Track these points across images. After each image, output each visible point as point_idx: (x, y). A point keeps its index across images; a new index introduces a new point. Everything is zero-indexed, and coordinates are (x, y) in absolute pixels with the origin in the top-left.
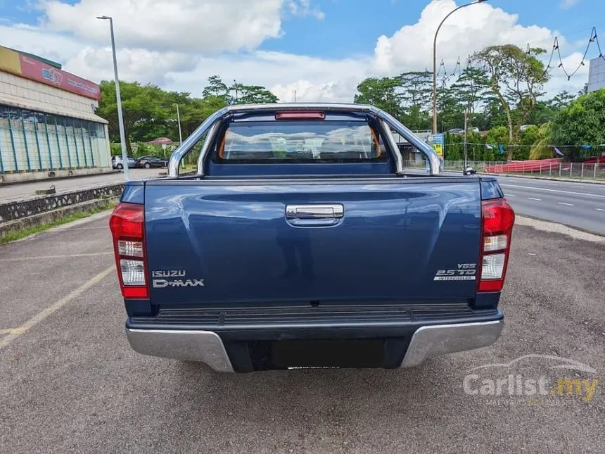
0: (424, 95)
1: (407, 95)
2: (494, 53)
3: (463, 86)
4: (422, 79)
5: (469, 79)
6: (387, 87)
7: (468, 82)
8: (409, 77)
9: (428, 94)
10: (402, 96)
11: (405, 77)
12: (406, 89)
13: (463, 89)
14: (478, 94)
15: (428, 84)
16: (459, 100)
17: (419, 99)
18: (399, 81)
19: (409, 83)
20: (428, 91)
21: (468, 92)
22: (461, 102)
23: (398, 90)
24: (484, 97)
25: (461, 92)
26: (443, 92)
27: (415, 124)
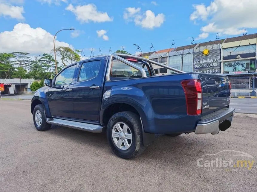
0: (25, 63)
1: (17, 62)
2: (62, 49)
3: (44, 61)
4: (24, 55)
5: (46, 58)
6: (5, 57)
7: (46, 59)
8: (17, 54)
9: (27, 62)
10: (14, 62)
11: (16, 54)
12: (16, 59)
13: (43, 62)
14: (50, 64)
15: (27, 58)
16: (43, 66)
17: (23, 65)
18: (12, 55)
19: (17, 57)
20: (27, 61)
21: (46, 63)
22: (43, 67)
23: (11, 59)
24: (53, 66)
25: (43, 63)
26: (35, 62)
27: (23, 75)
